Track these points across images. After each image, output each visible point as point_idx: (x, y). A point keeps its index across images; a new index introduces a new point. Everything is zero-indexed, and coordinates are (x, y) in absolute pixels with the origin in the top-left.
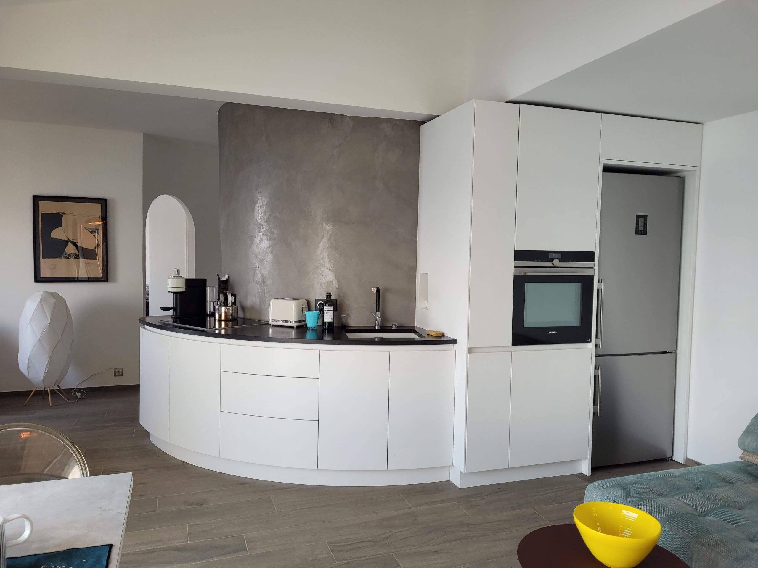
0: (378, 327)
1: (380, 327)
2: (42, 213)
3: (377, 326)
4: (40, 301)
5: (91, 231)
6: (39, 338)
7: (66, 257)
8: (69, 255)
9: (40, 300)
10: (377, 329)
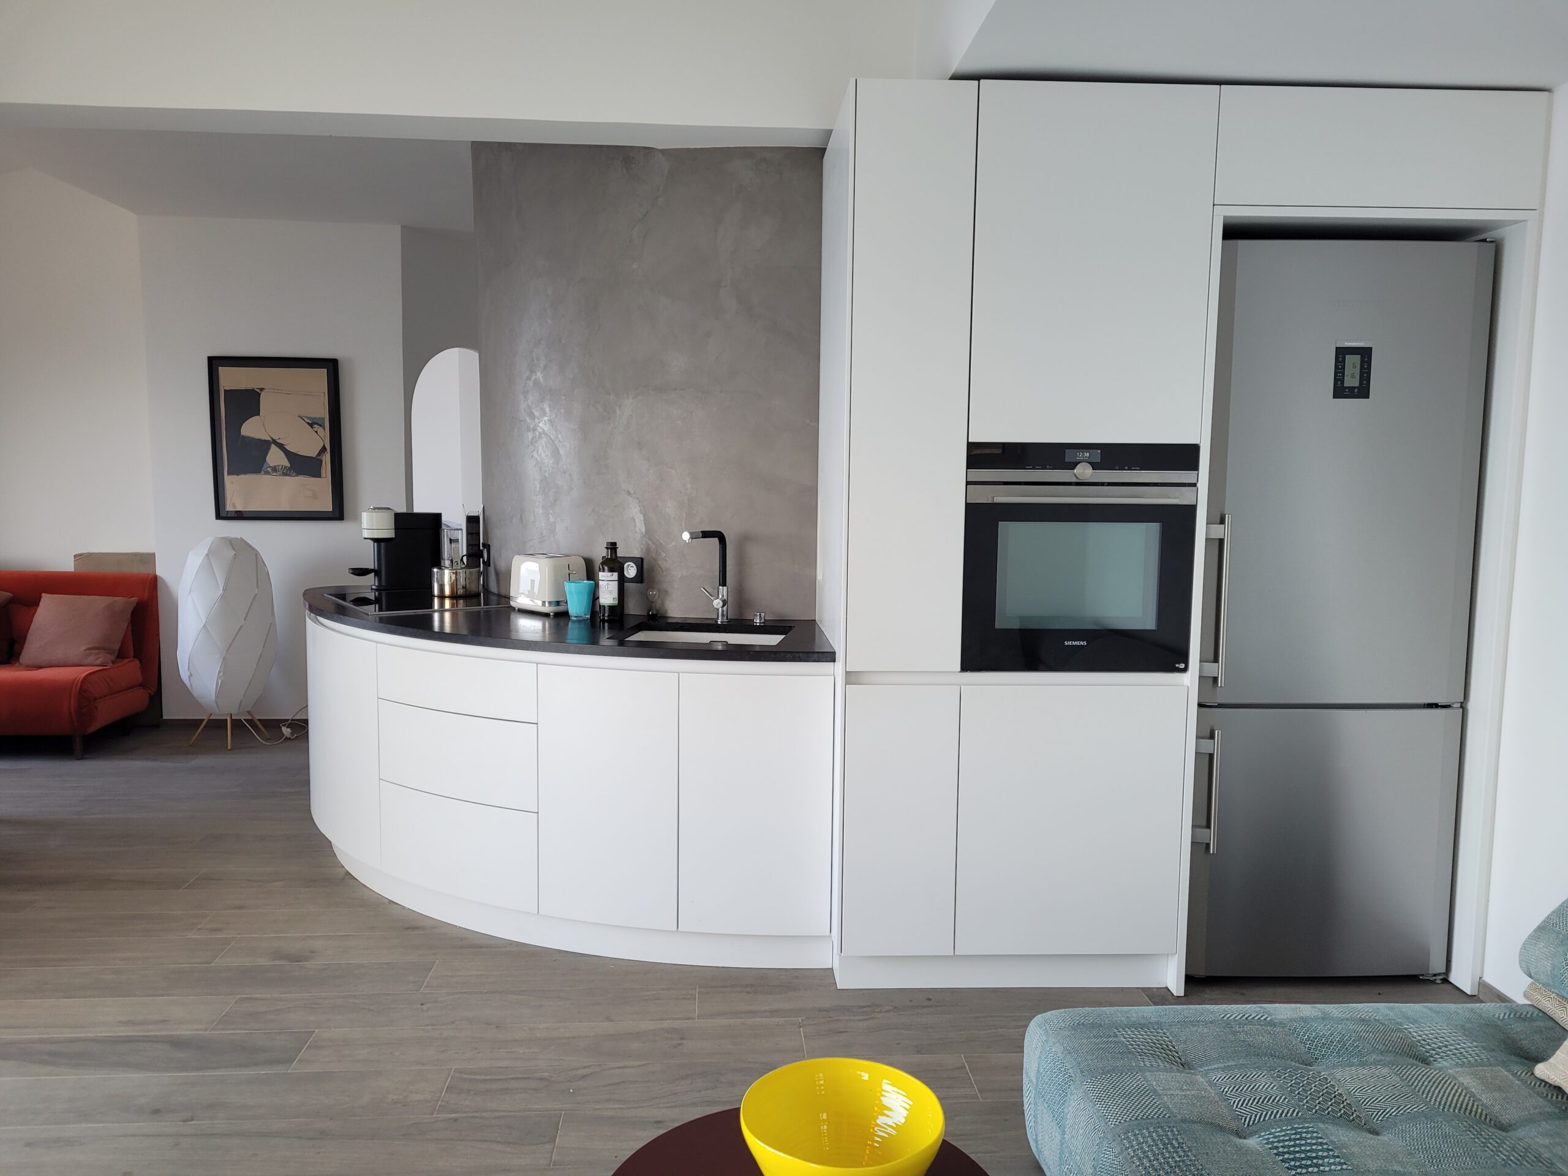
0: (722, 619)
1: (727, 619)
2: (225, 390)
3: (720, 618)
4: (207, 555)
5: (310, 422)
6: (204, 622)
7: (267, 473)
8: (274, 469)
9: (206, 552)
10: (719, 623)
